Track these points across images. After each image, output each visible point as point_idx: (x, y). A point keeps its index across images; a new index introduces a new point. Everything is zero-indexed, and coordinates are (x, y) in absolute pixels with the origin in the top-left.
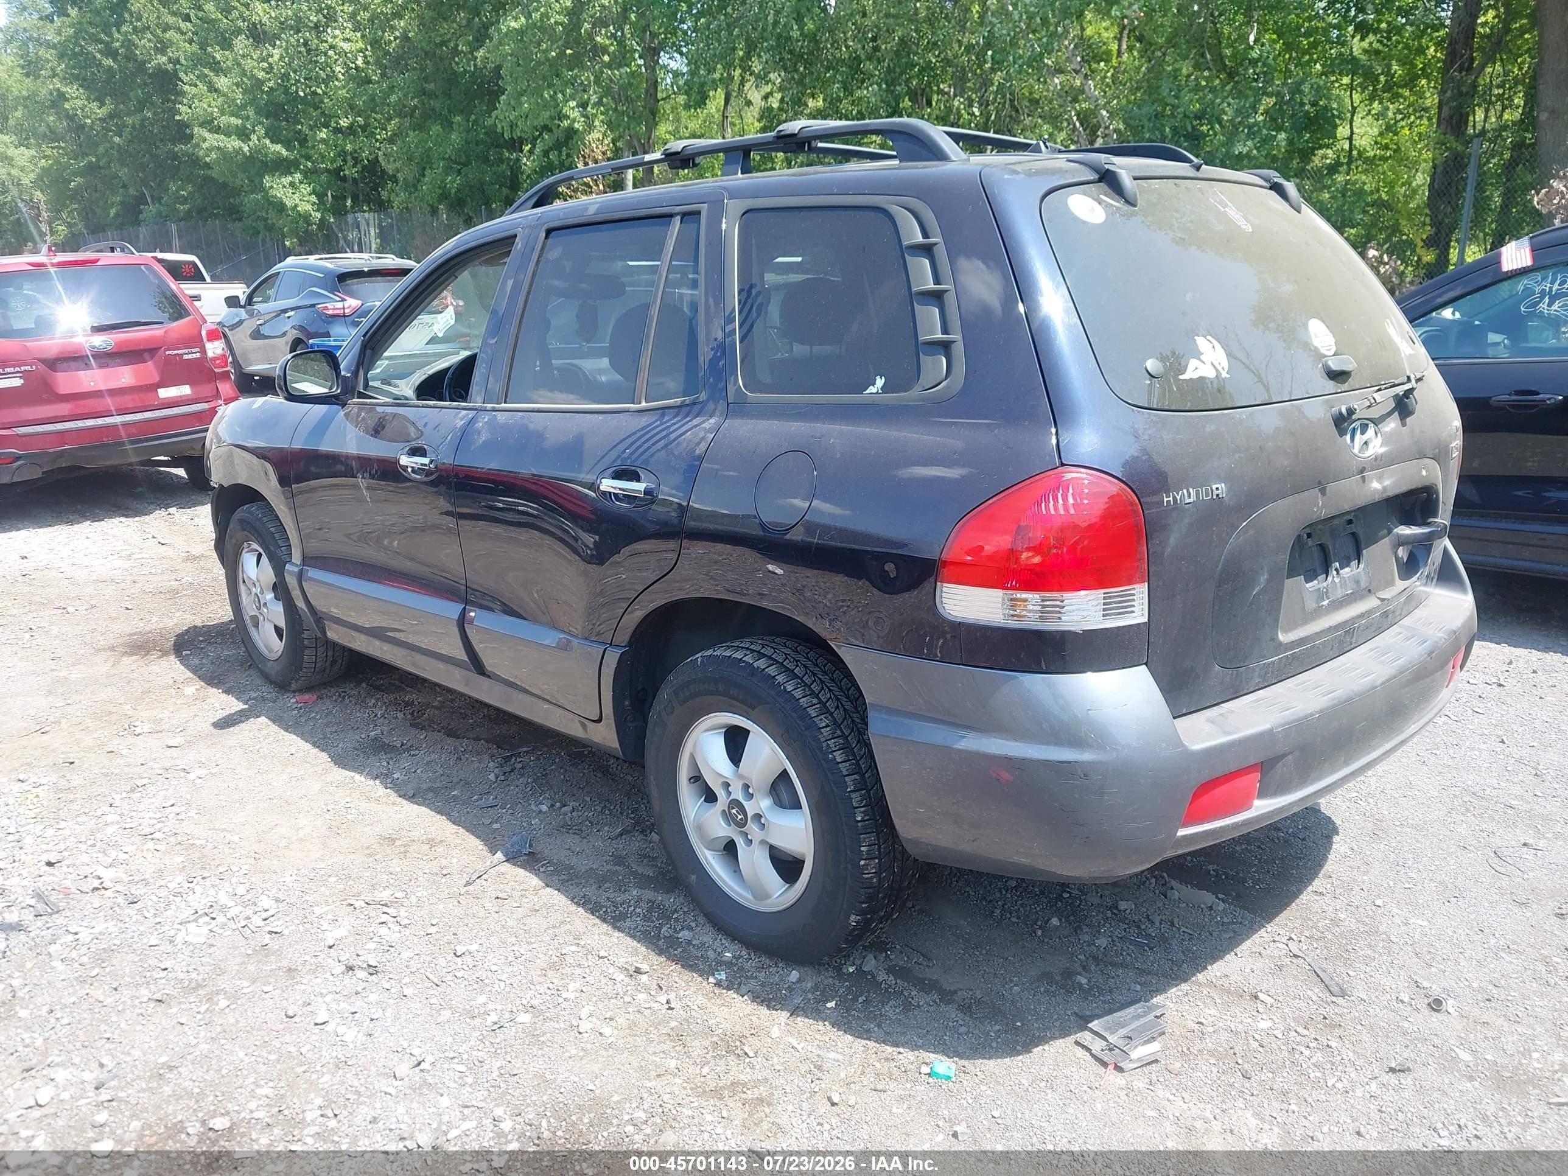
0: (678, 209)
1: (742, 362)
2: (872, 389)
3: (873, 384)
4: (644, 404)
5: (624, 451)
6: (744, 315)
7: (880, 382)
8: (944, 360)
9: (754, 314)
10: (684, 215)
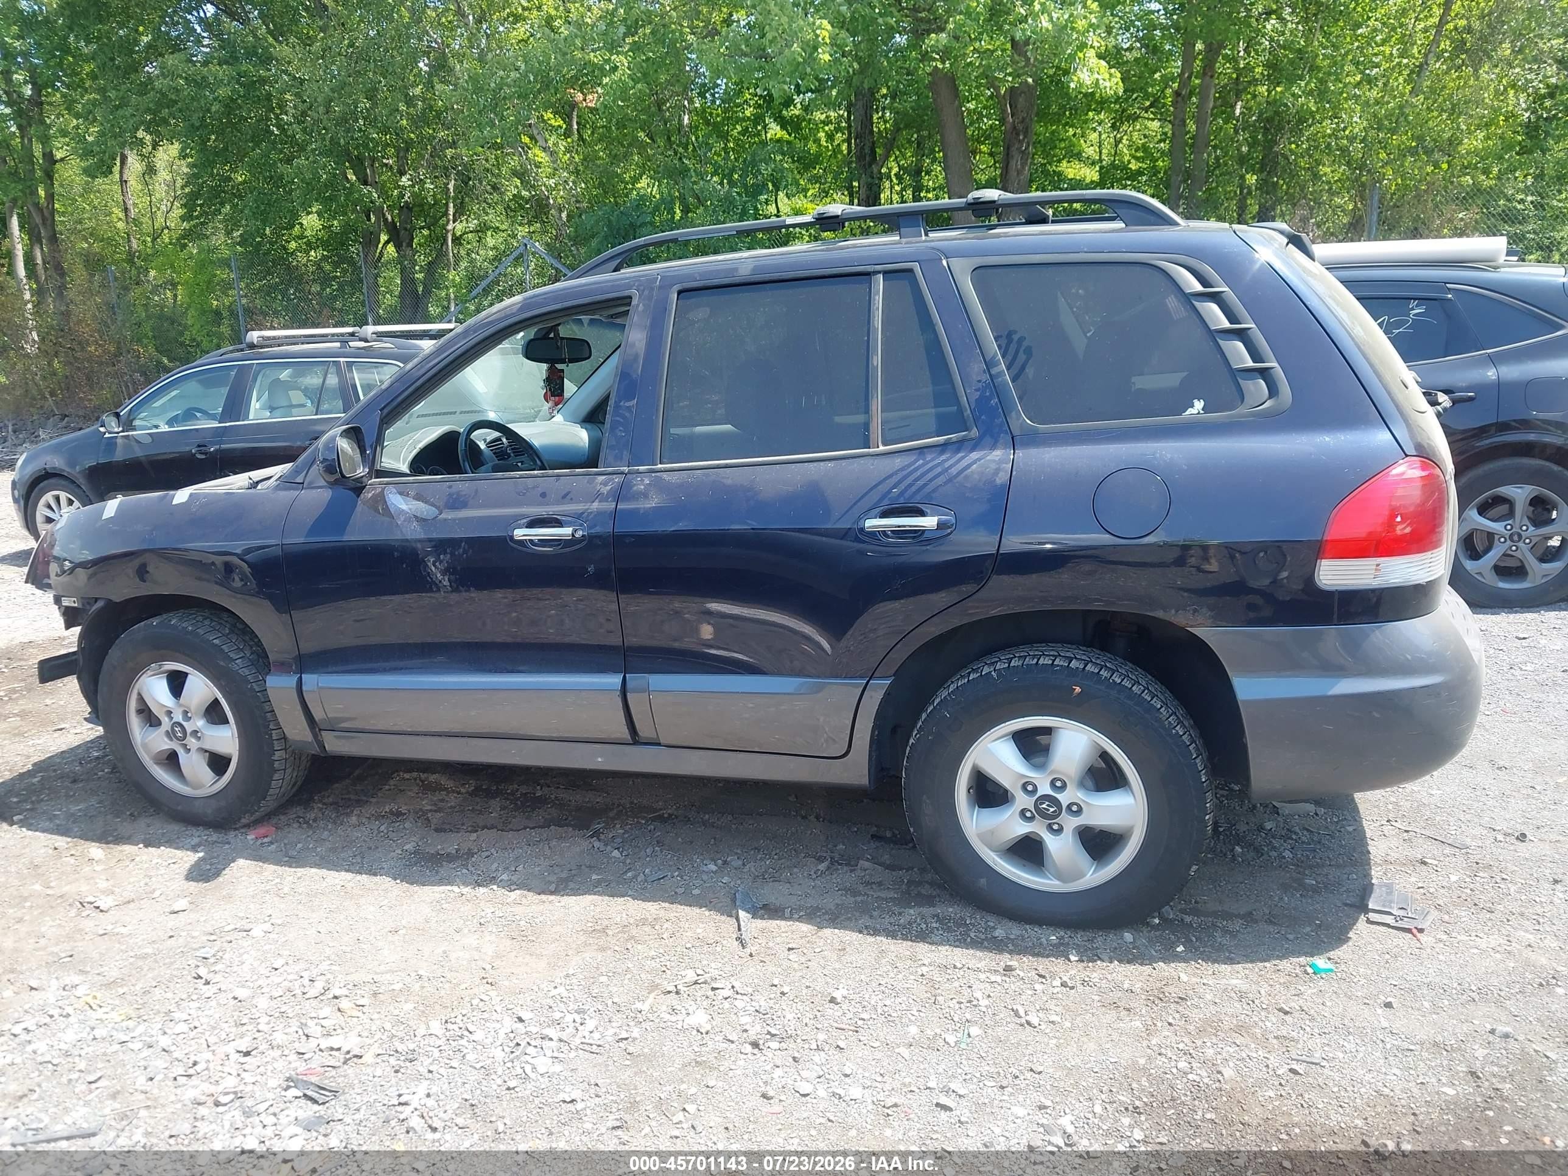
0: (878, 268)
1: (1020, 399)
2: (1190, 411)
3: (1192, 406)
4: (882, 448)
5: (890, 491)
6: (1009, 357)
7: (1199, 405)
8: (1262, 382)
9: (1022, 357)
10: (885, 273)
